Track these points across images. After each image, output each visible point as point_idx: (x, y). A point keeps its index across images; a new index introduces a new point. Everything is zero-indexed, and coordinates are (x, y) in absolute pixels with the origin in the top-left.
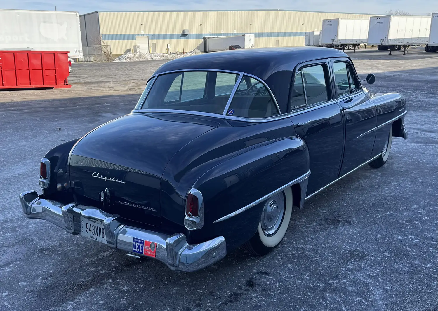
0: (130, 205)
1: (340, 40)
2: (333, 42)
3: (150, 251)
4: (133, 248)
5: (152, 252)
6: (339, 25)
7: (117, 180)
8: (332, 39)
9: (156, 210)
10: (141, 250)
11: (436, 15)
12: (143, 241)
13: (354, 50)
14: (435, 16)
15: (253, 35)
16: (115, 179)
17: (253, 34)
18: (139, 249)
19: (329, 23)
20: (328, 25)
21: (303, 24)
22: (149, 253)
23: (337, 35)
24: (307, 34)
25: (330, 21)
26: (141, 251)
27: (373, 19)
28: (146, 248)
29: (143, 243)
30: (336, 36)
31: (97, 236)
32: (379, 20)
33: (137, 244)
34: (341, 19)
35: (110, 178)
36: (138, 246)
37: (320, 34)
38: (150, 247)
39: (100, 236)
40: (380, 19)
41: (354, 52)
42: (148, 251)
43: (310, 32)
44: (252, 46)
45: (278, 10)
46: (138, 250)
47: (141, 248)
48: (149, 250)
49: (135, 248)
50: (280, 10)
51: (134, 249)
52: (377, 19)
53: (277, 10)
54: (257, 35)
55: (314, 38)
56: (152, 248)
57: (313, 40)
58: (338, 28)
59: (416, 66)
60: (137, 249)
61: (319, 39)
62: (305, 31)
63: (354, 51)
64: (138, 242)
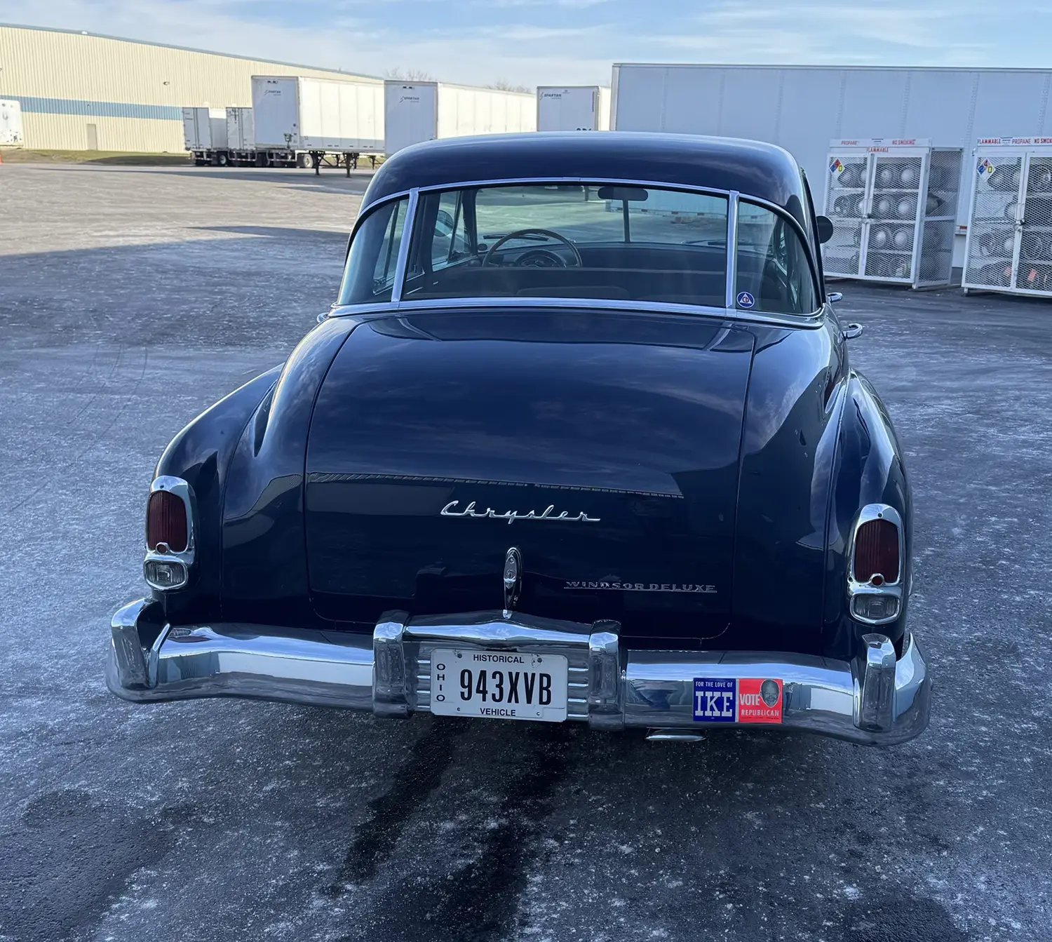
0: (613, 588)
1: (307, 138)
2: (291, 144)
3: (762, 706)
4: (696, 708)
5: (767, 709)
6: (300, 96)
7: (563, 515)
8: (286, 135)
9: (714, 589)
10: (728, 710)
11: (546, 92)
12: (733, 681)
13: (348, 168)
14: (544, 95)
15: (17, 104)
16: (555, 512)
17: (15, 100)
18: (721, 709)
19: (272, 87)
20: (270, 92)
21: (165, 83)
22: (759, 713)
23: (297, 124)
24: (188, 114)
25: (274, 82)
26: (726, 714)
27: (393, 87)
28: (742, 699)
29: (733, 690)
30: (295, 125)
31: (517, 701)
32: (408, 93)
33: (709, 694)
34: (303, 78)
35: (533, 512)
36: (714, 699)
37: (227, 116)
38: (760, 695)
39: (529, 701)
40: (410, 88)
41: (348, 175)
42: (755, 708)
43: (197, 108)
44: (15, 138)
45: (84, 33)
46: (717, 713)
47: (726, 704)
48: (757, 704)
49: (704, 708)
50: (89, 34)
51: (699, 713)
52: (405, 87)
53: (79, 33)
54: (29, 105)
55: (210, 126)
56: (767, 696)
57: (209, 133)
58: (299, 104)
59: (526, 223)
60: (712, 709)
61: (227, 131)
62: (180, 106)
63: (348, 171)
64: (714, 689)
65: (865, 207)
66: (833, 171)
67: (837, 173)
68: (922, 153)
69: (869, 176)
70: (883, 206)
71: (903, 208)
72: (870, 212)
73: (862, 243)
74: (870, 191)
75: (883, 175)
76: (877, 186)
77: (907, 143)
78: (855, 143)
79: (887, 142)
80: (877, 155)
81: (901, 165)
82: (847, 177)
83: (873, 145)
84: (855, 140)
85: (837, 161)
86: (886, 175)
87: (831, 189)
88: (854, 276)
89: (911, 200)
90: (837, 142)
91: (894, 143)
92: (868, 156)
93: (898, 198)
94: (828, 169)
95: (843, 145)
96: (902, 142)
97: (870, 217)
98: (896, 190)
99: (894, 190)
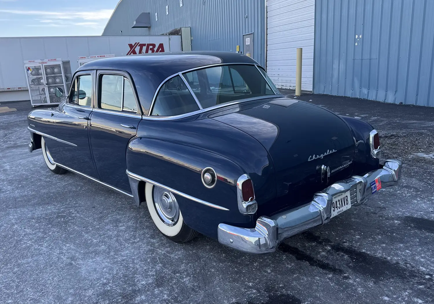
18: (375, 189)
31: (343, 207)
33: (373, 186)
39: (345, 205)
51: (373, 191)
65: (44, 81)
66: (28, 71)
67: (30, 72)
68: (60, 63)
69: (42, 71)
70: (50, 80)
71: (58, 80)
72: (46, 83)
73: (46, 93)
74: (44, 76)
75: (47, 71)
76: (46, 74)
77: (53, 60)
78: (34, 61)
79: (46, 60)
80: (44, 65)
81: (53, 67)
82: (34, 72)
83: (41, 61)
84: (33, 60)
85: (29, 68)
86: (48, 70)
87: (28, 77)
88: (46, 104)
89: (60, 78)
90: (27, 61)
91: (48, 60)
92: (41, 65)
93: (55, 78)
94: (26, 70)
95: (29, 62)
96: (52, 60)
97: (47, 84)
98: (54, 75)
99: (53, 75)
